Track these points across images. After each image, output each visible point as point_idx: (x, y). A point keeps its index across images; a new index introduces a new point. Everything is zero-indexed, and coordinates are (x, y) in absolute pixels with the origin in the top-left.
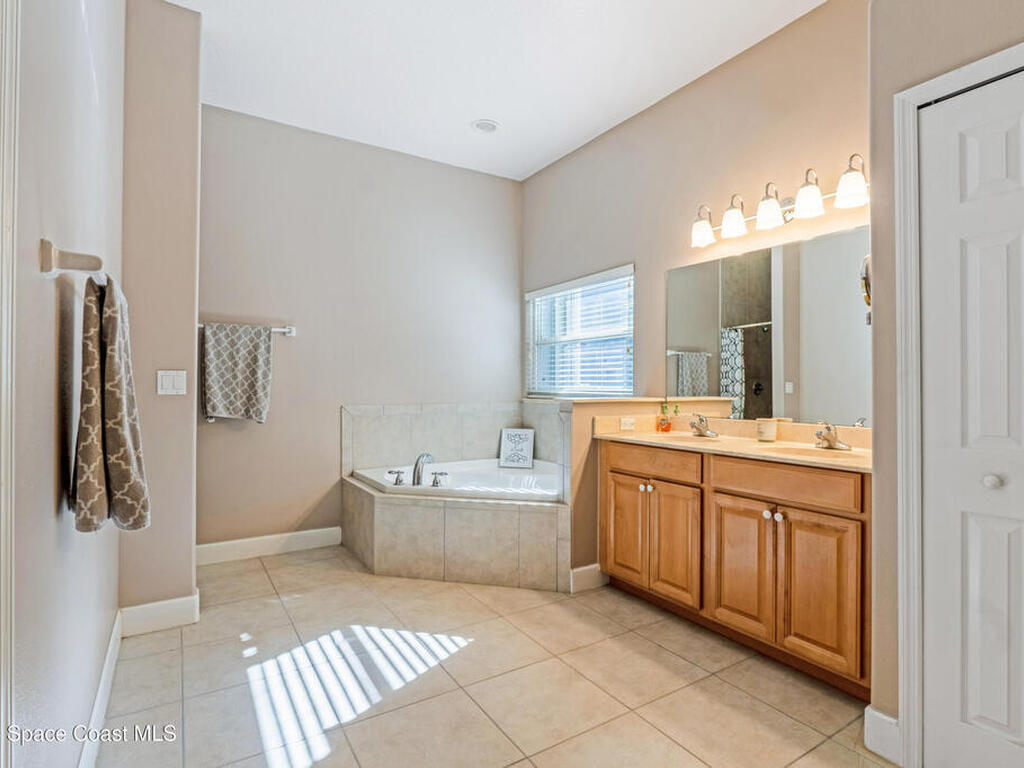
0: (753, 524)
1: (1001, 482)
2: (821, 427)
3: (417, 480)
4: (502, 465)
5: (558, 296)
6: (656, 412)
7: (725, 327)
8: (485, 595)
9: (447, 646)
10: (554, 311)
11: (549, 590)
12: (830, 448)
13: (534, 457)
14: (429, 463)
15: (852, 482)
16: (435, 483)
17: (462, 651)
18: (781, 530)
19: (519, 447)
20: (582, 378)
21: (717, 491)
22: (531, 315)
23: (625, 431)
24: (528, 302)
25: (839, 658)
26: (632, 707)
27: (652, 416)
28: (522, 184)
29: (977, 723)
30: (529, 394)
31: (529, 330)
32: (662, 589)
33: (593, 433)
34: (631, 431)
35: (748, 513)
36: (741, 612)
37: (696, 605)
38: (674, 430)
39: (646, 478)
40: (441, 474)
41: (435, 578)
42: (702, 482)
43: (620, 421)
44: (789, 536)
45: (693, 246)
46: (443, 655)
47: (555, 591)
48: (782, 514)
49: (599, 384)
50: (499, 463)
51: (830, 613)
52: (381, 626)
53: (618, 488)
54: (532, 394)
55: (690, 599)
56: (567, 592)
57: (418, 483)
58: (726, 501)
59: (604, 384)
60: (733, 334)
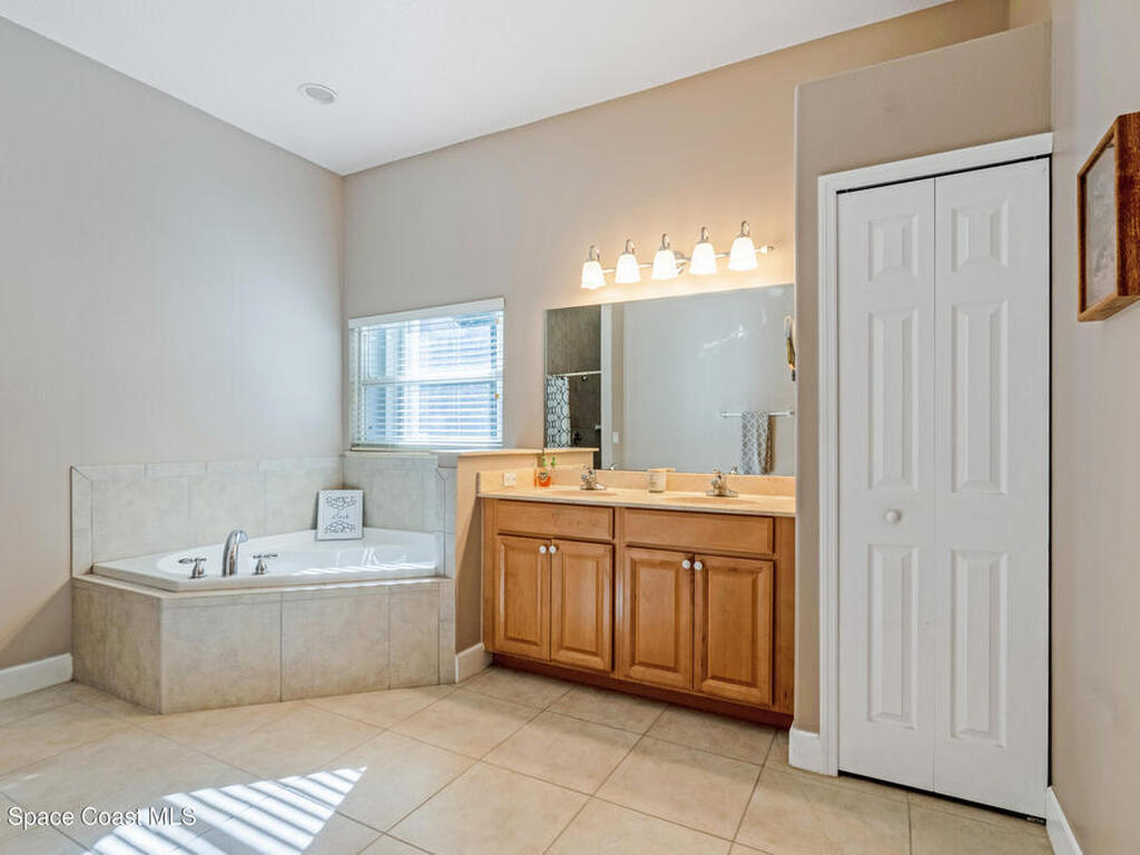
0: (670, 574)
1: (899, 517)
2: (714, 477)
3: (229, 566)
4: (320, 537)
5: (391, 329)
6: (532, 465)
7: (552, 374)
8: (351, 708)
9: (335, 785)
10: (384, 344)
11: (430, 685)
12: (720, 495)
13: (365, 524)
14: (243, 541)
15: (766, 526)
16: (260, 570)
17: (357, 785)
18: (699, 578)
19: (343, 513)
20: (421, 427)
21: (630, 546)
22: (356, 347)
23: (508, 487)
24: (353, 329)
25: (754, 691)
26: (591, 793)
27: (530, 470)
28: (344, 178)
29: (879, 719)
30: (353, 446)
31: (354, 366)
32: (566, 657)
33: (477, 492)
34: (512, 487)
35: (663, 564)
36: (656, 667)
37: (608, 669)
38: (553, 484)
39: (547, 539)
40: (267, 556)
41: (269, 699)
42: (614, 538)
43: (503, 476)
44: (706, 582)
45: (583, 286)
46: (337, 800)
47: (440, 683)
48: (701, 561)
49: (455, 434)
50: (316, 536)
51: (746, 650)
52: (218, 785)
53: (510, 553)
54: (358, 445)
55: (599, 663)
56: (451, 683)
57: (232, 572)
58: (638, 554)
59: (462, 434)
60: (560, 382)
